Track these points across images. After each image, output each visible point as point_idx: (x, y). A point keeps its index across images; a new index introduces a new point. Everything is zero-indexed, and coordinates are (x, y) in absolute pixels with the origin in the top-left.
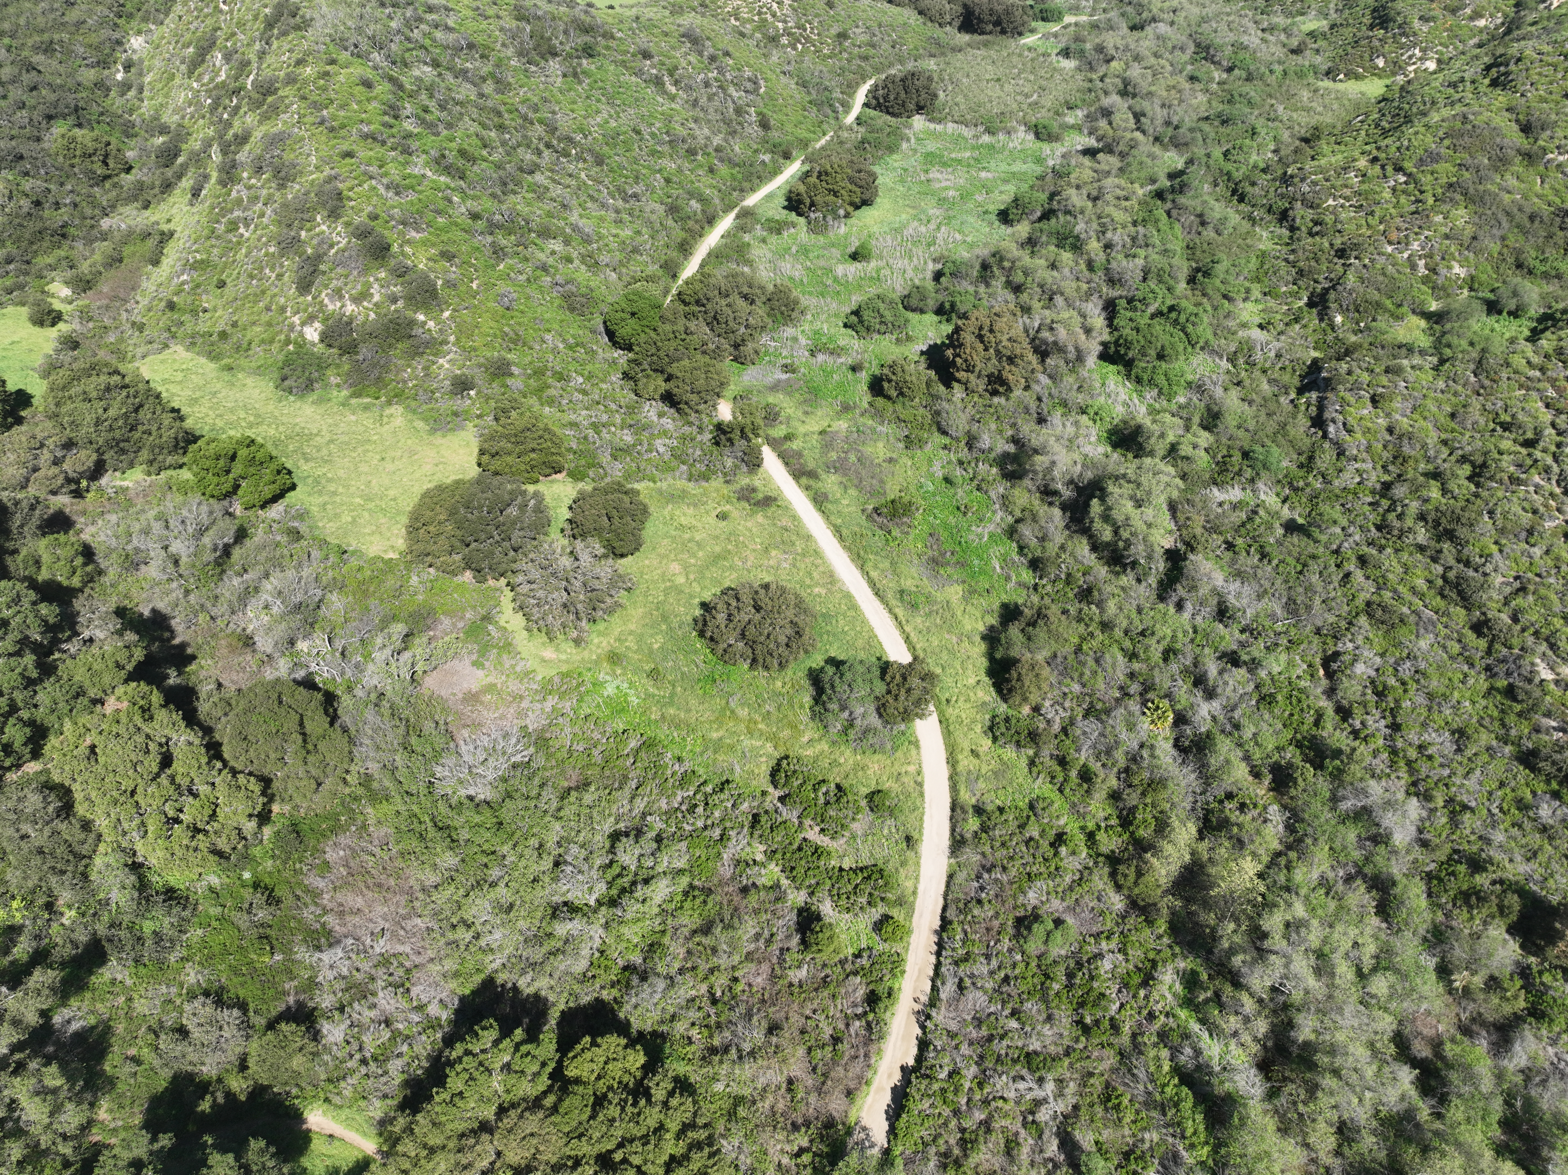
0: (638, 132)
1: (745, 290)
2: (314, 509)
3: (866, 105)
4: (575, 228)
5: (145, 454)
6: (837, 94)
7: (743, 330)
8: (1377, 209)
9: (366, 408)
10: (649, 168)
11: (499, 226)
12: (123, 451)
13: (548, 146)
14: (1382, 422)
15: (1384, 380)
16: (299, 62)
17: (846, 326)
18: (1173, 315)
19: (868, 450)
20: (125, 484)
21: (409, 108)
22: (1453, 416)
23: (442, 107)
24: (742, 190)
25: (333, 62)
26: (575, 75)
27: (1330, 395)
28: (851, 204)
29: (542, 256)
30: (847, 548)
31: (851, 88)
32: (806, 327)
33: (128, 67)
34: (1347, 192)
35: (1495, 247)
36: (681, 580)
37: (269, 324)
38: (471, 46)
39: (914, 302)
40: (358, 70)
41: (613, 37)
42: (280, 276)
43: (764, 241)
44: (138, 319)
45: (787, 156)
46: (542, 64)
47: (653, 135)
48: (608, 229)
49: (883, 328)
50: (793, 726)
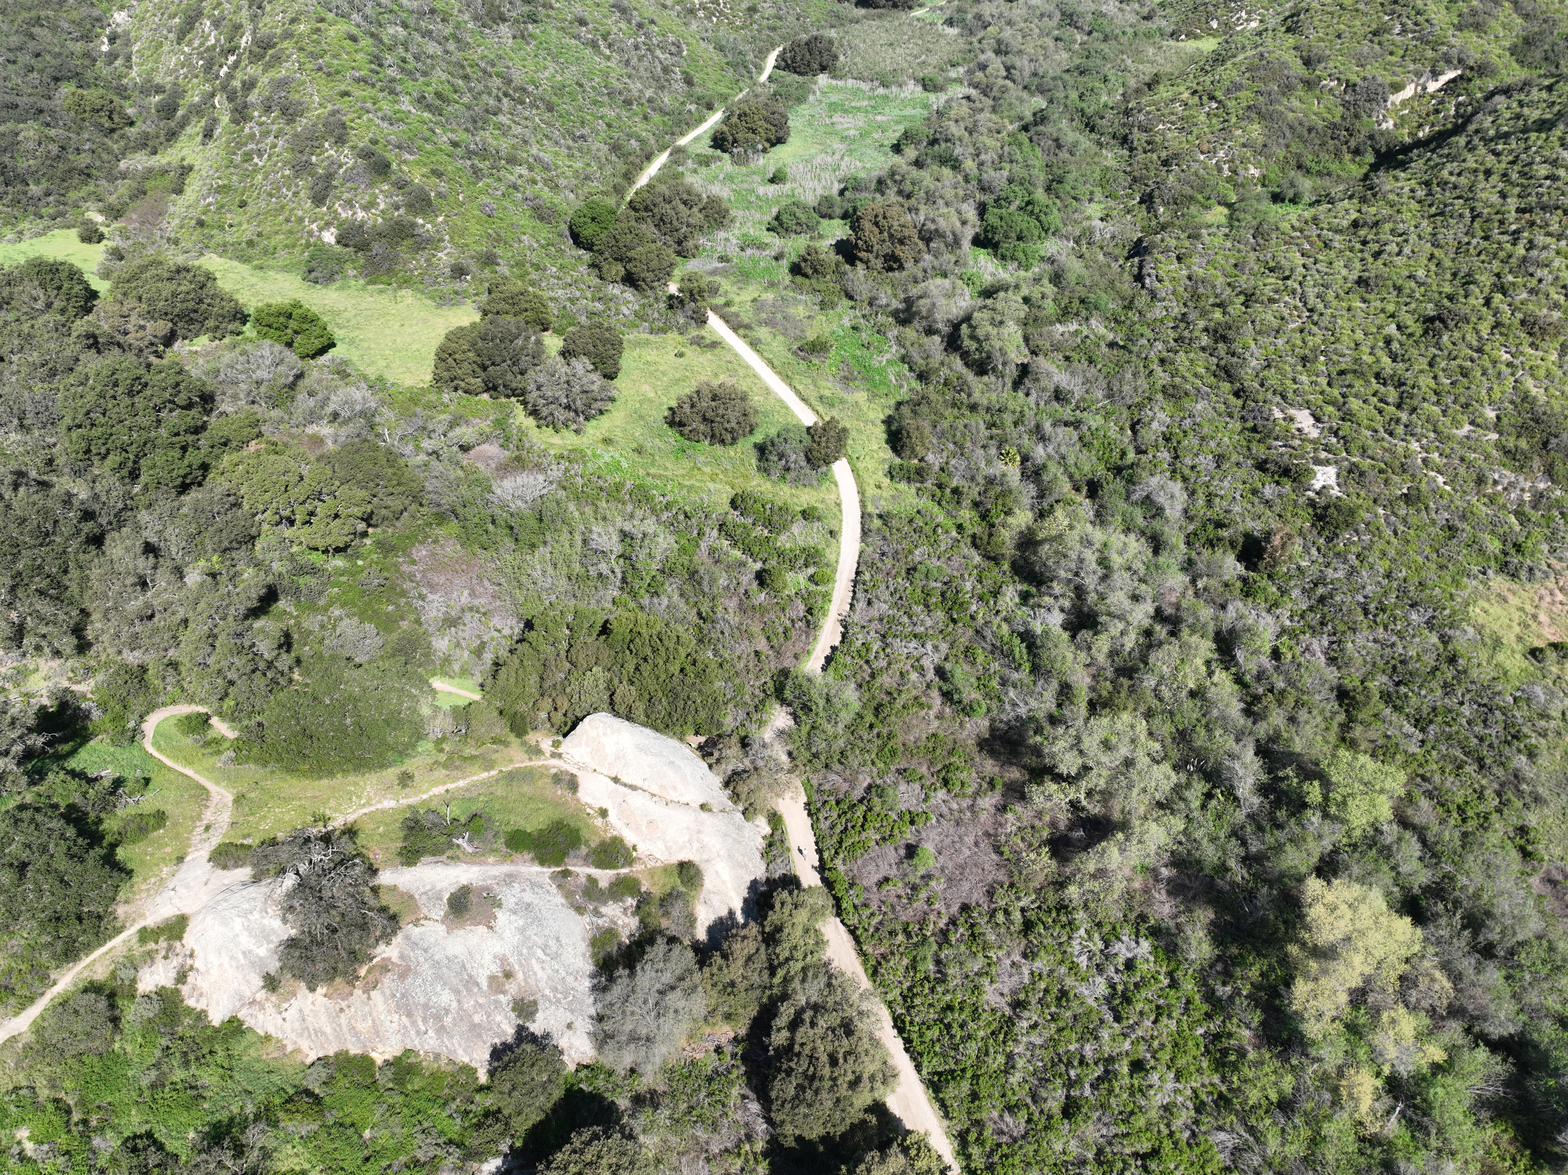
0: (581, 86)
1: (685, 196)
2: (355, 359)
3: (775, 67)
4: (537, 159)
5: (210, 323)
6: (750, 57)
7: (684, 229)
8: (1194, 129)
9: (381, 292)
10: (592, 114)
11: (476, 154)
12: (192, 321)
13: (506, 95)
14: (1185, 273)
15: (1187, 243)
16: (293, 21)
17: (768, 230)
18: (1030, 208)
19: (791, 311)
20: (194, 348)
21: (389, 59)
22: (1236, 265)
23: (417, 58)
24: (673, 134)
25: (322, 20)
26: (523, 37)
27: (1148, 258)
28: (768, 140)
29: (512, 178)
30: (779, 373)
31: (762, 54)
32: (736, 232)
33: (112, 39)
34: (1174, 118)
35: (1281, 153)
36: (652, 395)
37: (291, 232)
38: (433, 11)
39: (824, 210)
40: (343, 27)
41: (552, 7)
42: (296, 194)
43: (695, 171)
44: (172, 235)
45: (710, 107)
46: (495, 27)
47: (593, 88)
48: (563, 162)
49: (799, 229)
50: (745, 477)
